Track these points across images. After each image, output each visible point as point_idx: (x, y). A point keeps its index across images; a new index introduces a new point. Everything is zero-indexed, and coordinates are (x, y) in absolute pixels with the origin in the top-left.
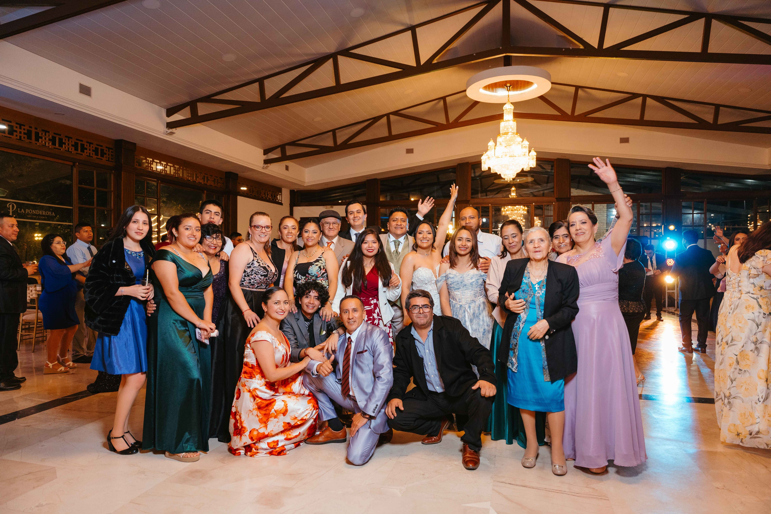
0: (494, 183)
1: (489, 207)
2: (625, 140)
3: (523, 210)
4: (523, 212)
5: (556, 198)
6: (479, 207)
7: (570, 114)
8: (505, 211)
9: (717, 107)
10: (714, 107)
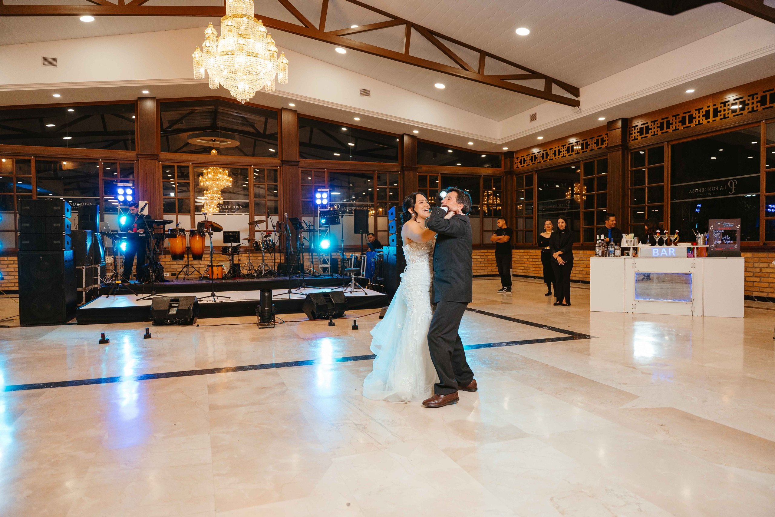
0: (188, 143)
1: (188, 167)
2: (365, 93)
3: (228, 180)
4: (227, 183)
5: (282, 161)
6: (173, 166)
7: (318, 28)
8: (204, 181)
9: (483, 54)
10: (478, 54)
